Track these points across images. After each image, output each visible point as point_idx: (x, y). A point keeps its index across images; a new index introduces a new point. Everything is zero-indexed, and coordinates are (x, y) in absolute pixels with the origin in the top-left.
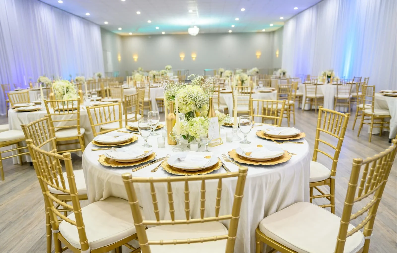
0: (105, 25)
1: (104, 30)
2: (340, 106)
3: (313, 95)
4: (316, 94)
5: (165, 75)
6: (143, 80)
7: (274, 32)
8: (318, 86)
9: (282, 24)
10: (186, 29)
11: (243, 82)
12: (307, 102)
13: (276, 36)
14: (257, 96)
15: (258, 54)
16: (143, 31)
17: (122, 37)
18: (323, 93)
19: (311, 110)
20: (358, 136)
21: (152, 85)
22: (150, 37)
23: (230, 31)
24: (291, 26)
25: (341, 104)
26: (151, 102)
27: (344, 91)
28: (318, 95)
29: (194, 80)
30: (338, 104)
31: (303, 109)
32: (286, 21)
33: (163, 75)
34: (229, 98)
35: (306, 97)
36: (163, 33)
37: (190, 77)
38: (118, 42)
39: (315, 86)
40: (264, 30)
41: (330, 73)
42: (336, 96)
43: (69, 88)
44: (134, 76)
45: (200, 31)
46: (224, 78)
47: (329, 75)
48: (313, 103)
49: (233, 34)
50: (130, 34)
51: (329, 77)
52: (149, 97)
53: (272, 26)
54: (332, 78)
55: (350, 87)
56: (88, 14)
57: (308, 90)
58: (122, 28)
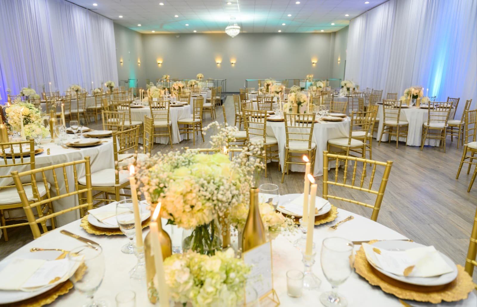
0: (120, 19)
1: (118, 26)
2: (429, 138)
3: (393, 123)
4: (398, 120)
5: (195, 86)
6: (161, 96)
7: (335, 33)
8: (402, 110)
9: (346, 23)
10: (223, 27)
11: (299, 104)
12: (385, 131)
13: (338, 39)
14: (321, 127)
15: (315, 61)
16: (169, 28)
17: (144, 36)
18: (408, 120)
19: (390, 142)
20: (469, 192)
21: (174, 103)
22: (178, 36)
23: (280, 31)
24: (358, 26)
25: (431, 136)
26: (171, 127)
27: (437, 118)
28: (401, 123)
29: (217, 135)
30: (428, 136)
31: (378, 139)
32: (352, 20)
33: (193, 87)
34: (280, 128)
35: (384, 125)
36: (195, 31)
37: (208, 129)
38: (138, 41)
39: (397, 111)
40: (322, 31)
41: (417, 91)
42: (426, 124)
43: (31, 115)
44: (149, 91)
45: (241, 29)
46: (272, 95)
47: (415, 95)
48: (393, 133)
49: (283, 34)
50: (153, 32)
51: (415, 97)
52: (168, 120)
53: (334, 26)
54: (418, 99)
55: (446, 114)
56: (95, 5)
57: (386, 115)
58: (141, 24)
